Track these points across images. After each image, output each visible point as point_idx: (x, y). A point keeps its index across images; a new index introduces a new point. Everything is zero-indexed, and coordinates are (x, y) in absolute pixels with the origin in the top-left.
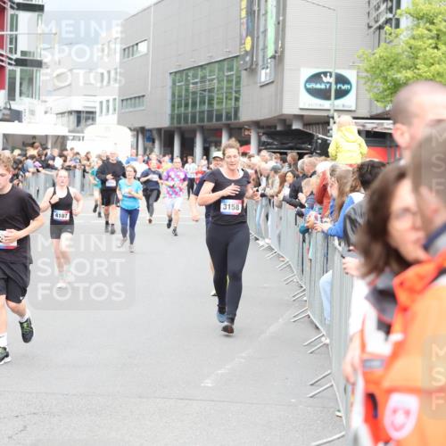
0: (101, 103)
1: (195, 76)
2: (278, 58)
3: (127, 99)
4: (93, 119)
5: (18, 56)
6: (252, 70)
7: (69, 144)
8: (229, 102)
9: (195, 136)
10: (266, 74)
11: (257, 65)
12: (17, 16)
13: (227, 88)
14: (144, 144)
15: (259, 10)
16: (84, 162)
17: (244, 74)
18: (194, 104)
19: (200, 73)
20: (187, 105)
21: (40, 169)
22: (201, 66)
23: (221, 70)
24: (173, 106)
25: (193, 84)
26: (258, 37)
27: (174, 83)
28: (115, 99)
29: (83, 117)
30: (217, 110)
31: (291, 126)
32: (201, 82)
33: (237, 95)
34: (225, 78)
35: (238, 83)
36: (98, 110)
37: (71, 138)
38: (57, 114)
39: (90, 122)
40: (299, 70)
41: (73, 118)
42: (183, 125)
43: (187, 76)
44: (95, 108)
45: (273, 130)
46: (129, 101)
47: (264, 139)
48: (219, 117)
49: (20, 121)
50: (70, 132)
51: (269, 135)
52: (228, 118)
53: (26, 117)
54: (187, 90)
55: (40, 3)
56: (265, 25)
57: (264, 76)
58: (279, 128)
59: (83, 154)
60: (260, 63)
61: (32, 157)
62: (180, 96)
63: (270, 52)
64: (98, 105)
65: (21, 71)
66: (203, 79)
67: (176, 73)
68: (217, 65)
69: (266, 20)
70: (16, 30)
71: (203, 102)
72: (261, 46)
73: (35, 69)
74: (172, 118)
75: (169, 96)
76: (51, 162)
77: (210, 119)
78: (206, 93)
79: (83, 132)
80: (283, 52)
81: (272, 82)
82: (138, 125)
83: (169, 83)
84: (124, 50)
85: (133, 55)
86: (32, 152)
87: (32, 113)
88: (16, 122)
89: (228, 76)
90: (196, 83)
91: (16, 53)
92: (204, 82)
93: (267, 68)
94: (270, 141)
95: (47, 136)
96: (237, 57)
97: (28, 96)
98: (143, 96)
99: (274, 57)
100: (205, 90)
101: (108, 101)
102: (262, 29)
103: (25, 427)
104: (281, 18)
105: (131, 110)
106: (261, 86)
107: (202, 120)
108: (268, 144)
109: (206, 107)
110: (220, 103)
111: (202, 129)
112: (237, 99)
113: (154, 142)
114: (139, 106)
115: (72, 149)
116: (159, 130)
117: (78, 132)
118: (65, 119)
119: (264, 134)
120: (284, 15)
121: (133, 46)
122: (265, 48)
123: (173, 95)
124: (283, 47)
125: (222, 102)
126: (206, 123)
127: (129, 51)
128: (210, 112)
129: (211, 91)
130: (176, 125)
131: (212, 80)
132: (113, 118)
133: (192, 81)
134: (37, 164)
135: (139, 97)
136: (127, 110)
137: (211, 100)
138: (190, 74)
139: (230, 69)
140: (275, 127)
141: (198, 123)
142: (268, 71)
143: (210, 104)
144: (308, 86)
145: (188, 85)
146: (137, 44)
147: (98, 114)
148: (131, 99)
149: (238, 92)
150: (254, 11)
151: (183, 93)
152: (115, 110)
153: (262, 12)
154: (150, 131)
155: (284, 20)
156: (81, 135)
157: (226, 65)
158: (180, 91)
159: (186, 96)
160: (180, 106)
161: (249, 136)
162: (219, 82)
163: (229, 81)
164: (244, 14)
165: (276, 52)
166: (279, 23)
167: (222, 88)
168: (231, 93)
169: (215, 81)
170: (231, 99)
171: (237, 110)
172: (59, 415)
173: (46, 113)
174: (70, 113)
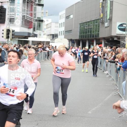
0: (60, 32)
1: (86, 25)
2: (111, 19)
3: (67, 31)
4: (57, 37)
5: (36, 19)
6: (103, 23)
7: (51, 44)
8: (96, 32)
9: (86, 42)
10: (107, 24)
11: (104, 21)
12: (36, 7)
13: (96, 28)
14: (72, 44)
15: (105, 6)
16: (55, 49)
17: (100, 24)
18: (86, 33)
19: (88, 24)
20: (84, 33)
21: (42, 51)
22: (88, 22)
23: (94, 23)
24: (80, 33)
25: (86, 27)
26: (105, 14)
27: (80, 26)
28: (63, 31)
29: (54, 36)
30: (93, 34)
31: (114, 39)
32: (88, 26)
33: (98, 30)
34: (95, 25)
35: (99, 27)
36: (59, 34)
37: (51, 42)
38: (47, 35)
39: (56, 37)
40: (116, 23)
41: (51, 36)
42: (83, 38)
43: (84, 24)
44: (58, 33)
45: (109, 40)
46: (67, 32)
47: (106, 42)
48: (93, 36)
49: (37, 37)
50: (51, 40)
51: (107, 41)
52: (96, 36)
53: (38, 36)
54: (84, 28)
55: (43, 4)
56: (107, 10)
57: (106, 24)
58: (110, 40)
59: (54, 47)
60: (105, 21)
61: (40, 47)
62: (82, 30)
63: (108, 17)
64: (59, 33)
65: (37, 23)
66: (89, 25)
67: (81, 24)
68: (93, 21)
69: (107, 8)
70: (36, 11)
71: (88, 32)
72: (105, 16)
73: (41, 22)
74: (80, 36)
75: (79, 30)
76: (45, 49)
77: (91, 37)
78: (90, 29)
79: (54, 40)
80: (112, 18)
81: (109, 26)
82: (70, 38)
83: (79, 26)
84: (66, 17)
85: (69, 18)
86: (40, 46)
87: (40, 35)
88: (36, 37)
89: (96, 25)
90: (87, 27)
91: (36, 18)
92: (89, 26)
93: (107, 22)
94: (108, 43)
95: (44, 41)
96: (98, 19)
97: (39, 30)
98: (72, 30)
99: (109, 19)
100: (89, 29)
101: (61, 32)
102: (106, 11)
103: (38, 124)
104: (111, 8)
105: (68, 34)
106: (106, 28)
107: (88, 37)
108: (107, 44)
109: (89, 33)
110: (93, 32)
111: (88, 40)
112: (98, 31)
113: (74, 43)
114: (70, 33)
115: (51, 45)
116: (76, 40)
117: (53, 40)
118: (49, 37)
119: (106, 41)
120: (112, 7)
121: (69, 16)
122: (107, 16)
123: (80, 30)
124: (112, 16)
125: (94, 32)
126: (89, 38)
127: (67, 17)
128: (91, 35)
129: (91, 29)
130: (81, 38)
131: (91, 26)
132: (63, 36)
133: (85, 26)
134: (41, 49)
135: (70, 30)
136: (67, 34)
137: (91, 31)
138: (85, 24)
139: (97, 23)
140: (109, 39)
141: (87, 38)
142: (107, 23)
143: (91, 33)
144: (119, 27)
145: (85, 27)
146: (70, 15)
147: (59, 35)
148: (68, 31)
149: (99, 29)
150: (104, 6)
151: (83, 29)
152: (63, 34)
153: (106, 6)
154: (73, 40)
155: (112, 9)
156: (54, 41)
157: (95, 21)
158: (82, 29)
159: (84, 30)
160: (82, 33)
161: (102, 42)
162: (93, 26)
163: (96, 26)
164: (101, 7)
165: (110, 18)
166: (111, 9)
167: (94, 28)
168: (97, 29)
169: (92, 26)
170: (97, 31)
171: (98, 34)
172: (47, 121)
173: (44, 35)
174: (51, 35)
